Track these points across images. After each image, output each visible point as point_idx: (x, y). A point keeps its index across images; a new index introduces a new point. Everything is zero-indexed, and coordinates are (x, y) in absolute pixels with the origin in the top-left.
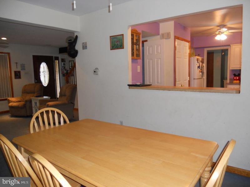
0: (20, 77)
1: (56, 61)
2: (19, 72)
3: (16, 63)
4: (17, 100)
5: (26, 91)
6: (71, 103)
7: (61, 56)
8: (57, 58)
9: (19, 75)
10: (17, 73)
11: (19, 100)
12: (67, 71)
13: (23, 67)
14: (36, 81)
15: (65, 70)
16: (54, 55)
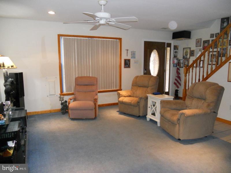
0: (129, 67)
1: (167, 48)
2: (129, 60)
3: (127, 50)
4: (127, 95)
5: (136, 84)
6: (214, 112)
7: (173, 42)
8: (169, 45)
9: (128, 64)
10: (127, 61)
11: (129, 94)
12: (179, 60)
13: (133, 54)
14: (145, 71)
15: (177, 59)
16: (167, 42)
